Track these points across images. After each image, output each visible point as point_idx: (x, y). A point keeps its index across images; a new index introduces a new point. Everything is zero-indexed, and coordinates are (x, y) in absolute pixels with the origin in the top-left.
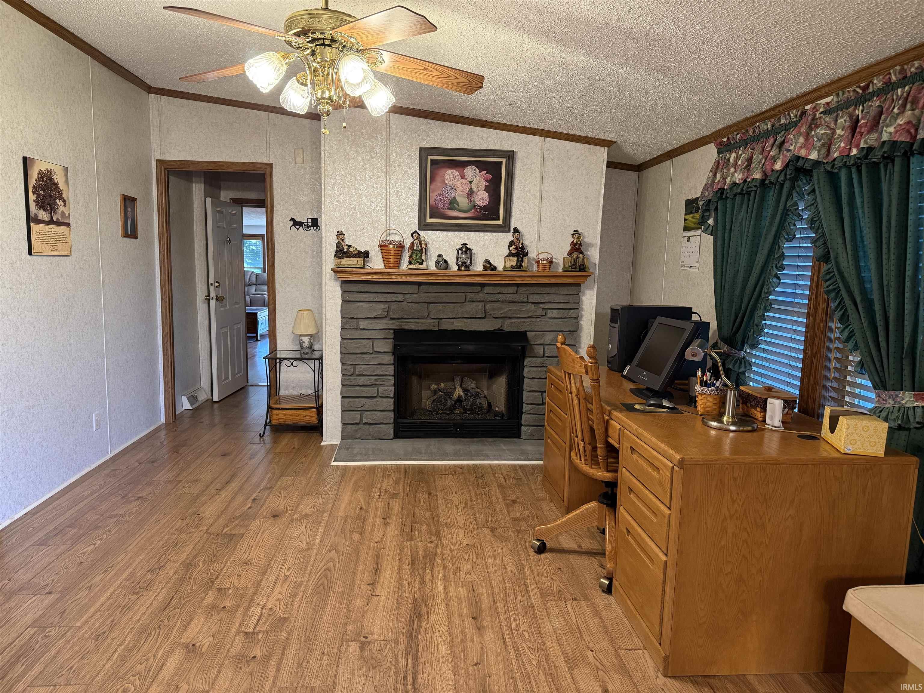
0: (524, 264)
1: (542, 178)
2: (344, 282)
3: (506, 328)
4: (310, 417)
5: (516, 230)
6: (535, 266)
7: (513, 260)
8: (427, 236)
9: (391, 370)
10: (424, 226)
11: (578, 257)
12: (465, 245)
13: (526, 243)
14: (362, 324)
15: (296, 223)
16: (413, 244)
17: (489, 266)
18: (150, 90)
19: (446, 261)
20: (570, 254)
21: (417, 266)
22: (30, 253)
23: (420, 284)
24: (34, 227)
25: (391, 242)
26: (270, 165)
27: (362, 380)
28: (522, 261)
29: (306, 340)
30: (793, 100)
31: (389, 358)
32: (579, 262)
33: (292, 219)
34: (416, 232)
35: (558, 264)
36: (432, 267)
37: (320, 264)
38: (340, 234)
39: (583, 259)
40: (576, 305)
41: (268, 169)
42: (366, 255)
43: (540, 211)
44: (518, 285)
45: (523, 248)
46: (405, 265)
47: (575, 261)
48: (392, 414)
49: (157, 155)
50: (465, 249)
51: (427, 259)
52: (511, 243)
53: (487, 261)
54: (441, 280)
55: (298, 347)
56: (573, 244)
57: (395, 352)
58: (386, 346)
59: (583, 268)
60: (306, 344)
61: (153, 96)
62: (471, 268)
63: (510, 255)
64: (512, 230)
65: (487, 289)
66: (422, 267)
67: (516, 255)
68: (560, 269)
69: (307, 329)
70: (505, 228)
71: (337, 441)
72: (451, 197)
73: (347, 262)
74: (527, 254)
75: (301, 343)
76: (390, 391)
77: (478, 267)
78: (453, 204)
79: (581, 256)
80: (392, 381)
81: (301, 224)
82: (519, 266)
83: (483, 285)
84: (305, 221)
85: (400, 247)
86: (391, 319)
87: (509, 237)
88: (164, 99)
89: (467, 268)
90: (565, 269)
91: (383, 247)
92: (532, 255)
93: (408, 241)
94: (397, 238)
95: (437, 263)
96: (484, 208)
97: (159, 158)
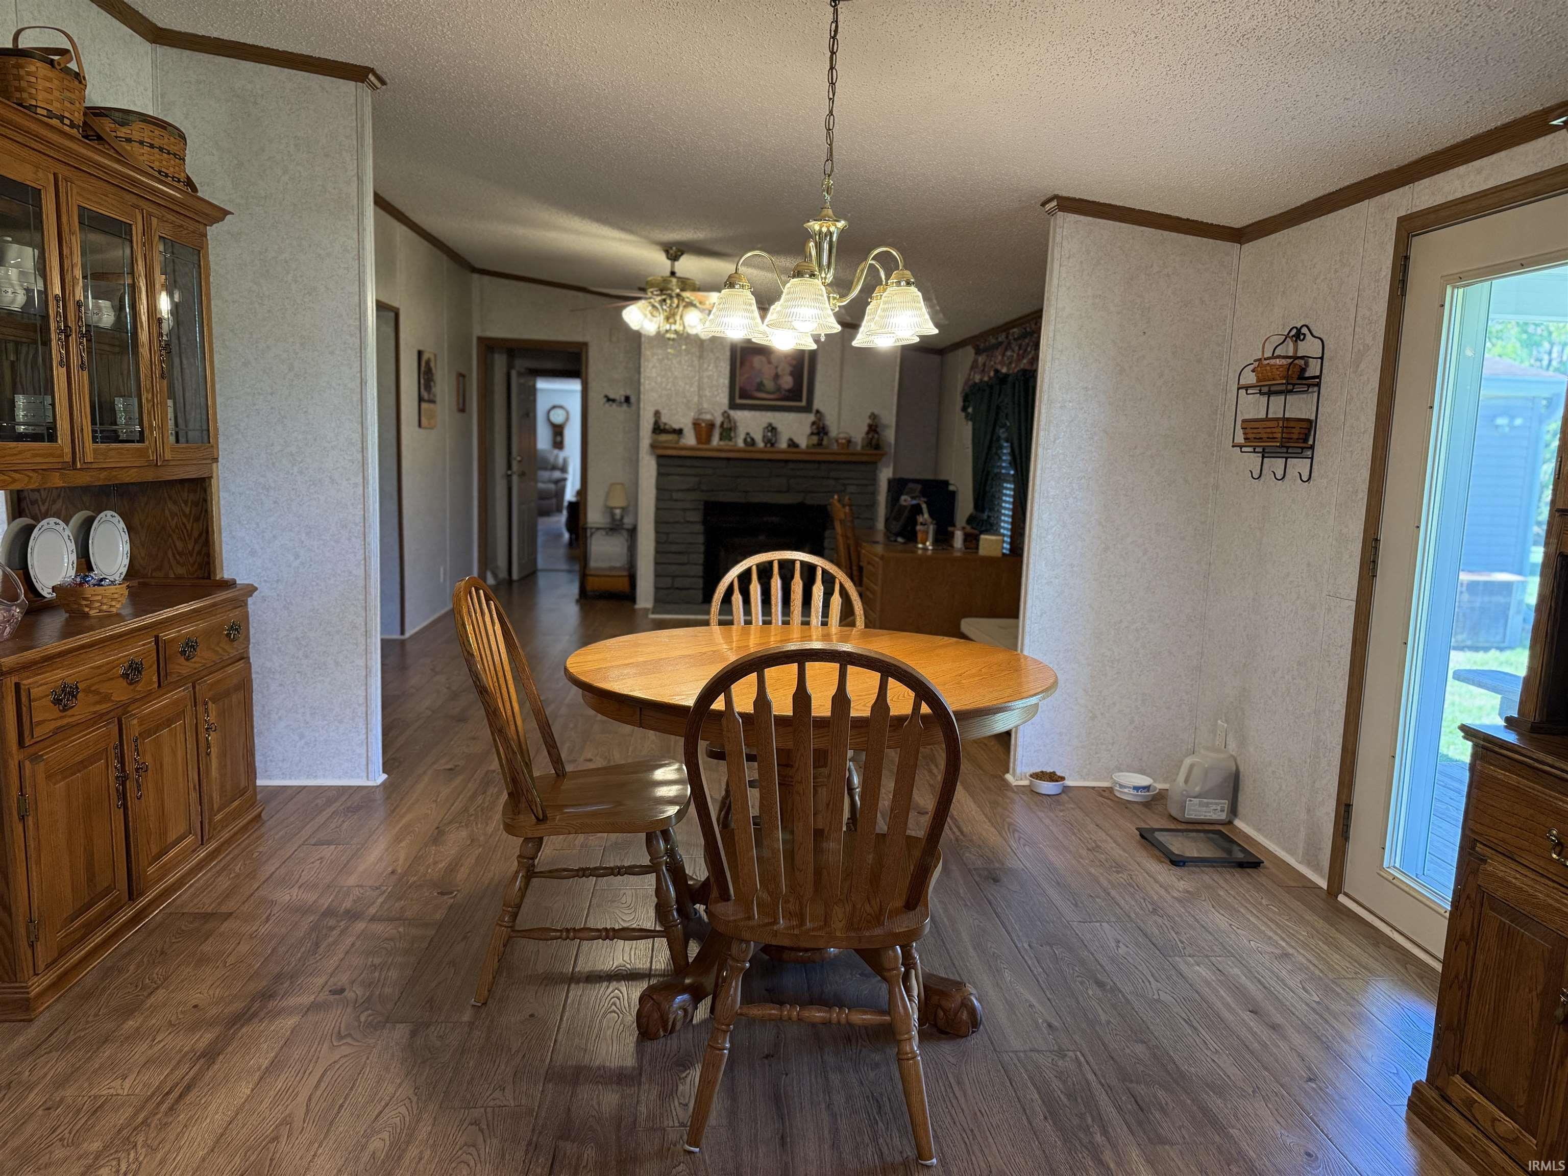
0: (825, 442)
1: (842, 364)
2: (660, 458)
3: (809, 501)
4: (622, 585)
5: (818, 412)
6: (835, 445)
7: (815, 439)
8: (738, 415)
9: (701, 539)
10: (733, 405)
11: (873, 437)
12: (770, 425)
13: (828, 423)
14: (675, 495)
15: (609, 400)
16: (722, 423)
17: (792, 444)
18: (475, 270)
19: (753, 439)
20: (868, 433)
21: (727, 442)
22: (420, 425)
23: (728, 459)
24: (424, 405)
25: (703, 420)
26: (585, 344)
27: (674, 548)
28: (822, 440)
29: (618, 512)
30: (1015, 320)
31: (700, 528)
32: (874, 442)
33: (606, 396)
34: (725, 412)
35: (856, 444)
36: (740, 443)
37: (637, 438)
38: (657, 414)
39: (878, 440)
40: (874, 480)
41: (584, 350)
42: (680, 432)
43: (840, 395)
44: (819, 462)
45: (824, 428)
46: (715, 441)
47: (872, 439)
48: (701, 581)
49: (477, 332)
50: (772, 429)
51: (735, 437)
52: (813, 423)
53: (791, 440)
54: (747, 456)
55: (608, 520)
56: (870, 426)
57: (705, 522)
58: (696, 517)
59: (877, 447)
60: (618, 517)
61: (476, 276)
62: (776, 445)
63: (812, 434)
64: (814, 411)
65: (791, 466)
66: (731, 443)
67: (818, 434)
68: (859, 448)
69: (618, 501)
70: (808, 409)
71: (649, 605)
72: (758, 380)
73: (664, 437)
74: (826, 434)
75: (613, 515)
76: (700, 558)
77: (783, 445)
78: (760, 387)
79: (876, 436)
80: (702, 549)
81: (614, 400)
82: (820, 444)
83: (786, 461)
84: (617, 397)
85: (711, 425)
86: (702, 491)
87: (811, 417)
88: (486, 279)
89: (772, 445)
90: (863, 447)
91: (696, 425)
92: (833, 433)
93: (719, 420)
94: (708, 417)
95: (745, 440)
96: (789, 391)
97: (480, 334)
